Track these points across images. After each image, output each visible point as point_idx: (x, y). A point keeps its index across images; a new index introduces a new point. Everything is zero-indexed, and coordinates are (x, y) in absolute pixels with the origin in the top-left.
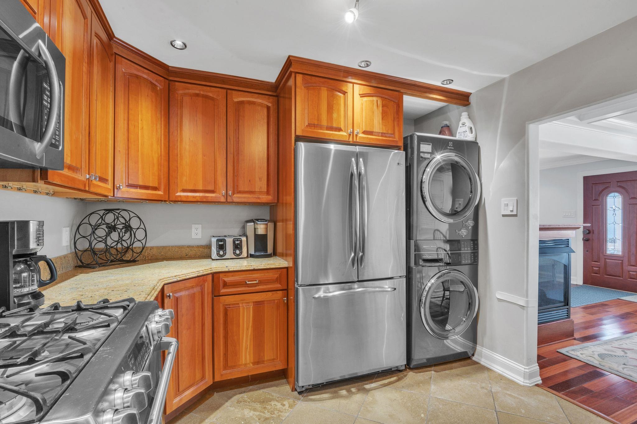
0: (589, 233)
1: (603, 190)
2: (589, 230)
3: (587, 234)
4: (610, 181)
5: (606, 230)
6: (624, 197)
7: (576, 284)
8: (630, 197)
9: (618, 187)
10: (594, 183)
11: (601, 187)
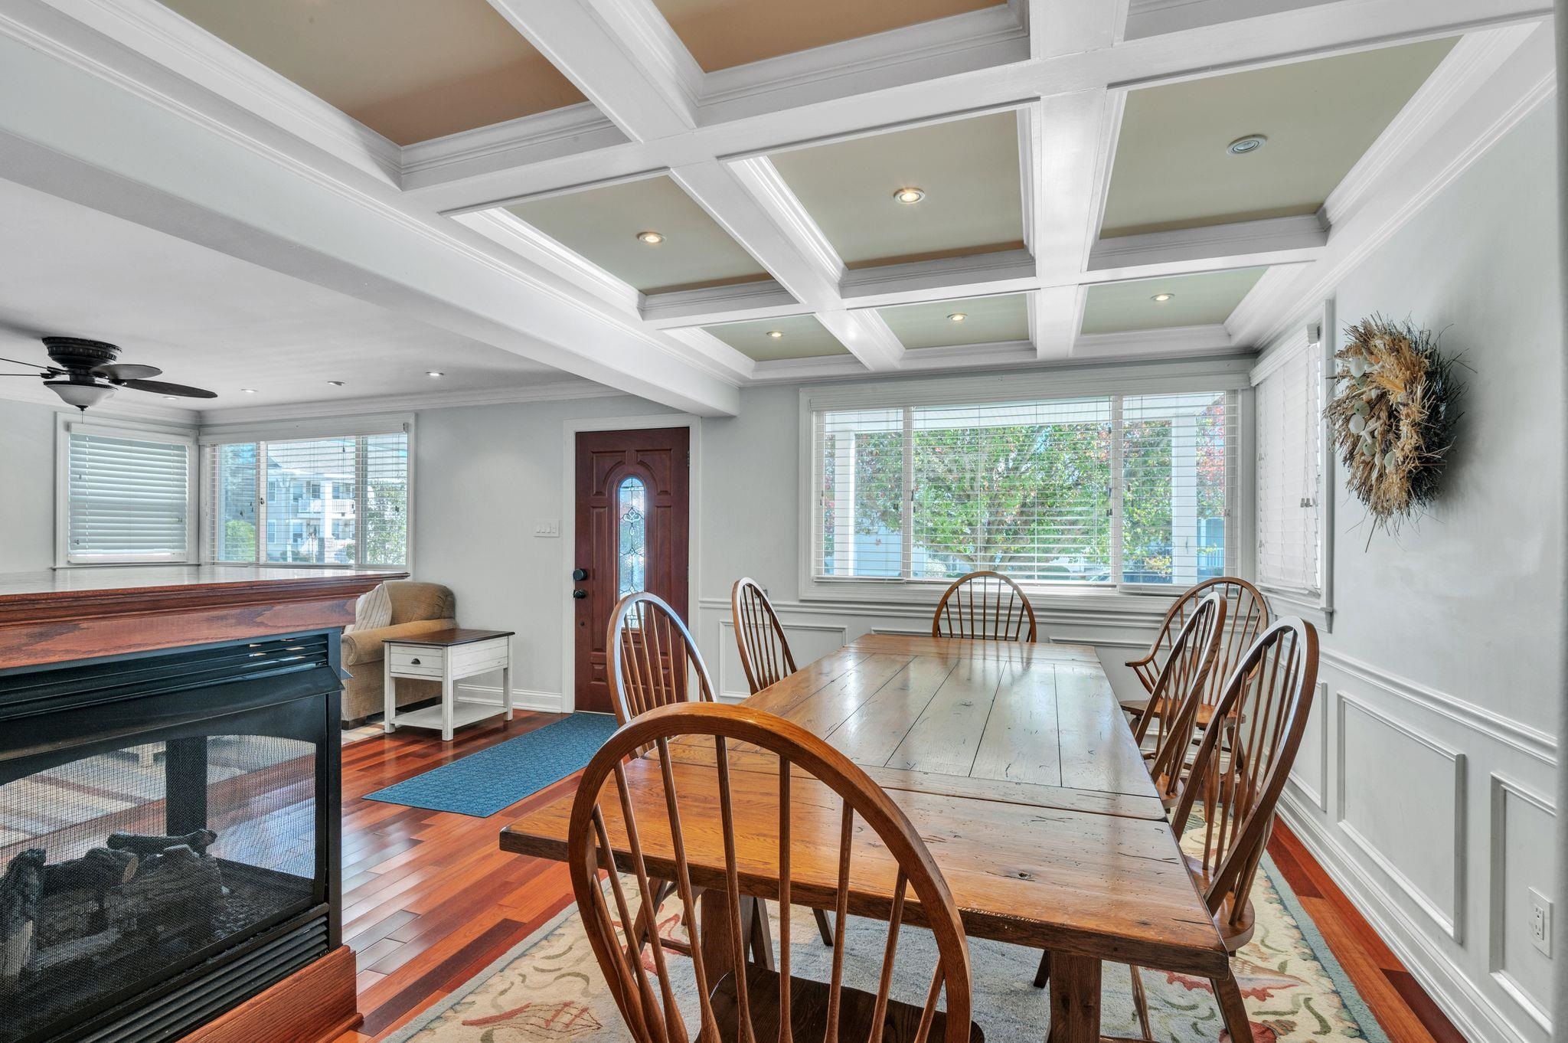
0: (585, 578)
1: (612, 469)
2: (584, 571)
3: (582, 580)
4: (624, 450)
5: (616, 570)
6: (648, 488)
7: (560, 712)
8: (659, 491)
9: (638, 463)
10: (596, 451)
11: (608, 462)
